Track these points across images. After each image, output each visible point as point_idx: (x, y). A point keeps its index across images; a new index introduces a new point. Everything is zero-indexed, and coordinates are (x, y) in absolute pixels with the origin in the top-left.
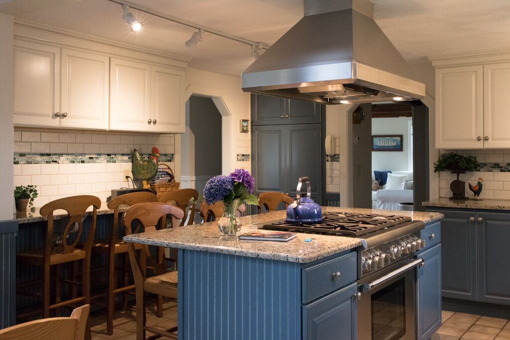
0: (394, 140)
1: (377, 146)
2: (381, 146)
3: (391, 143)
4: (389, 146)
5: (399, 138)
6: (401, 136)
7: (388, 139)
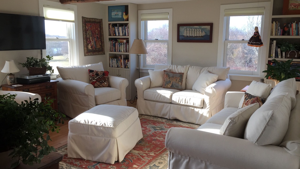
0: (202, 30)
1: (184, 36)
2: (188, 36)
3: (199, 33)
4: (197, 37)
5: (208, 27)
6: (211, 25)
7: (196, 28)
